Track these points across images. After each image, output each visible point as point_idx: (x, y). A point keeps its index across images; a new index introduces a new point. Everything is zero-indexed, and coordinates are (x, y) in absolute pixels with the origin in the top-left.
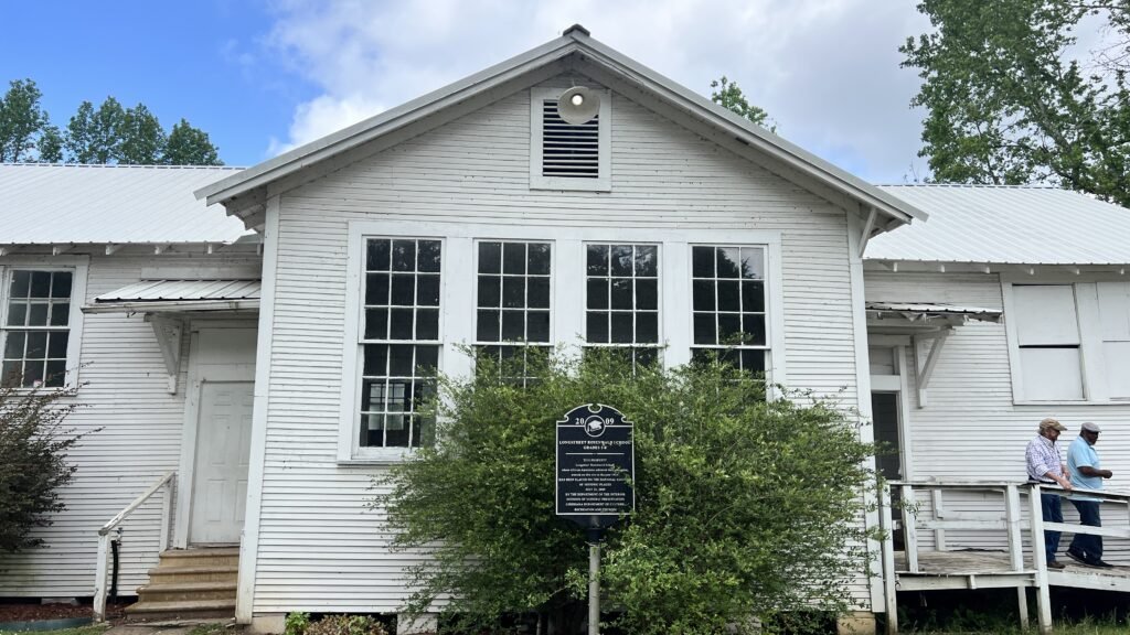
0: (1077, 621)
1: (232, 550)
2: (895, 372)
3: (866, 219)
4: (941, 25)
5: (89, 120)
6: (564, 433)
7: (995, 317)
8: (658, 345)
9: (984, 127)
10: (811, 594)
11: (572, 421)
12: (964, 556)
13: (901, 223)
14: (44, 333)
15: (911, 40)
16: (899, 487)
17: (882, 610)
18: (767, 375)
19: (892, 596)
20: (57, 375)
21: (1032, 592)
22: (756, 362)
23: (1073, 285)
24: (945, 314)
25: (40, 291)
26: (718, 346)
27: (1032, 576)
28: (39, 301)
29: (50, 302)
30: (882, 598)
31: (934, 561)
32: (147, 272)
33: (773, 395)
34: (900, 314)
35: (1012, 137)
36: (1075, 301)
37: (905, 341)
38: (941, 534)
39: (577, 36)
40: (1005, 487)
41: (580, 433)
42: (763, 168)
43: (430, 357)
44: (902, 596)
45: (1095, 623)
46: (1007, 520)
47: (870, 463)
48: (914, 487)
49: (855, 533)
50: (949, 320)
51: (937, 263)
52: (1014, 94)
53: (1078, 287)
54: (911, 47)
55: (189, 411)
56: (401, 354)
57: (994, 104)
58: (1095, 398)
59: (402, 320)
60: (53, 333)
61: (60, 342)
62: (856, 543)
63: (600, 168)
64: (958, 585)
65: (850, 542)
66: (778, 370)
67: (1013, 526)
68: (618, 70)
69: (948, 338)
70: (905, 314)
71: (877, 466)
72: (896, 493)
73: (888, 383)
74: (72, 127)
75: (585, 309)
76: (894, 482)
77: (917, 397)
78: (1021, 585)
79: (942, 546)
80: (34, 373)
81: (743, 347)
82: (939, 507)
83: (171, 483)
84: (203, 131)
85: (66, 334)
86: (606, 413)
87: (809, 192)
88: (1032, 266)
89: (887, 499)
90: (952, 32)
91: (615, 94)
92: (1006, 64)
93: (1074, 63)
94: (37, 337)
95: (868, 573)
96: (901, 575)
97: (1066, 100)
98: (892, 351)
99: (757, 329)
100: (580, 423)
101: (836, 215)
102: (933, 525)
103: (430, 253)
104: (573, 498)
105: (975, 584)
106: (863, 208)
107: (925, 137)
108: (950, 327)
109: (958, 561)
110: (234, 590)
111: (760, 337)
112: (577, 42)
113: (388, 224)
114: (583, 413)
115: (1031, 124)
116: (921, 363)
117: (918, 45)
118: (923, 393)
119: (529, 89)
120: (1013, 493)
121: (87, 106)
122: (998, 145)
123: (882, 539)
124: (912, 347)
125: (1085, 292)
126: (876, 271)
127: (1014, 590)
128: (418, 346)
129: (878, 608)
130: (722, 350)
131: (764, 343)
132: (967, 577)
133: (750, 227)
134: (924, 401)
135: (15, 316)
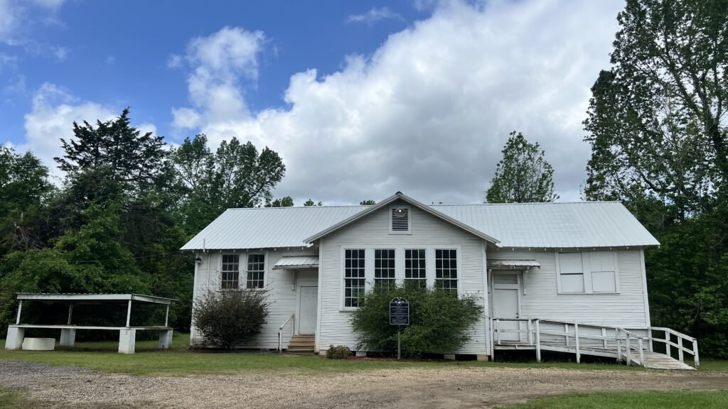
1: (313, 336)
2: (517, 283)
5: (225, 149)
6: (392, 305)
8: (425, 278)
11: (394, 302)
14: (257, 273)
18: (458, 288)
19: (493, 351)
20: (261, 285)
21: (535, 351)
22: (455, 283)
25: (256, 261)
26: (443, 279)
27: (535, 346)
28: (256, 263)
29: (259, 264)
30: (489, 351)
32: (285, 254)
36: (581, 258)
37: (519, 273)
39: (399, 194)
40: (527, 320)
41: (395, 305)
43: (362, 282)
44: (495, 351)
51: (528, 247)
53: (582, 253)
55: (298, 295)
56: (355, 281)
58: (588, 291)
59: (355, 272)
60: (260, 272)
61: (262, 275)
63: (408, 228)
64: (512, 348)
66: (461, 285)
67: (530, 332)
68: (411, 202)
74: (218, 153)
75: (405, 268)
77: (523, 291)
78: (531, 349)
80: (255, 284)
81: (450, 279)
83: (293, 316)
84: (275, 152)
85: (263, 273)
86: (402, 300)
91: (412, 206)
94: (256, 274)
96: (495, 345)
98: (516, 276)
99: (454, 274)
100: (396, 302)
103: (362, 253)
104: (394, 321)
105: (517, 348)
110: (314, 342)
111: (455, 276)
112: (399, 196)
113: (351, 245)
114: (396, 300)
116: (525, 279)
118: (526, 290)
119: (389, 209)
120: (530, 322)
121: (224, 142)
124: (522, 275)
125: (585, 255)
128: (359, 279)
129: (489, 354)
131: (456, 278)
132: (515, 346)
133: (452, 243)
134: (525, 293)
135: (250, 268)
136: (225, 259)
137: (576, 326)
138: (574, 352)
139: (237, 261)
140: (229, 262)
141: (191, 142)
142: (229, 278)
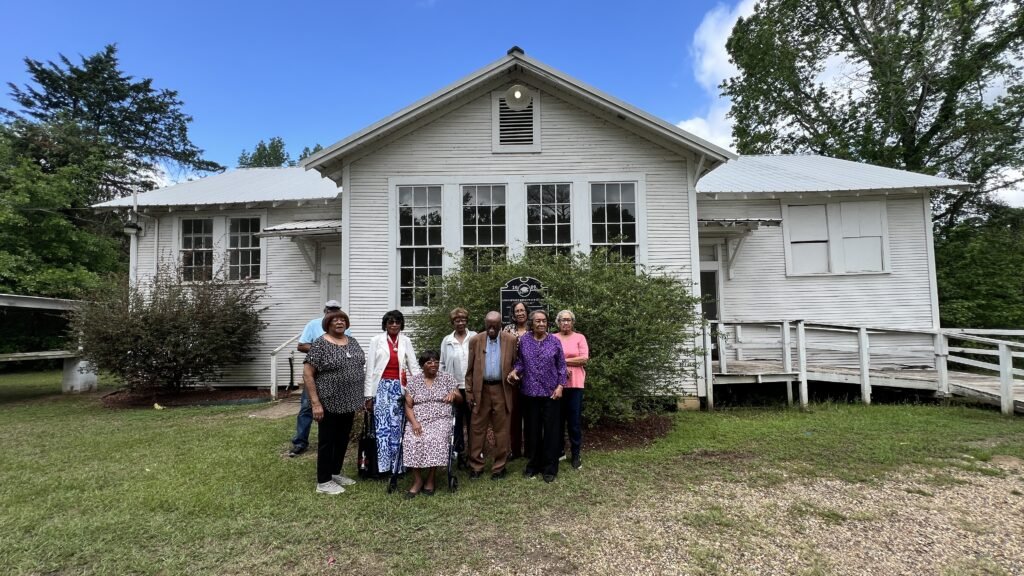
0: (822, 401)
2: (715, 259)
3: (698, 163)
4: (743, 70)
6: (506, 295)
7: (778, 223)
8: (571, 244)
9: (768, 127)
10: (659, 388)
11: (510, 288)
12: (754, 363)
13: (720, 163)
14: (248, 251)
15: (725, 81)
16: (716, 324)
17: (704, 395)
18: (637, 258)
19: (710, 387)
20: (256, 273)
21: (796, 385)
22: (630, 252)
23: (826, 205)
24: (746, 223)
25: (245, 229)
26: (607, 244)
27: (797, 375)
28: (245, 234)
29: (250, 234)
30: (704, 388)
31: (735, 366)
32: (297, 216)
33: (638, 271)
34: (718, 224)
35: (783, 133)
36: (826, 214)
37: (721, 241)
38: (740, 351)
39: (516, 54)
40: (782, 324)
42: (634, 134)
43: (437, 256)
44: (716, 388)
45: (834, 402)
46: (782, 343)
47: (698, 308)
48: (725, 324)
49: (686, 352)
50: (748, 227)
51: (743, 193)
52: (787, 107)
53: (828, 206)
54: (725, 85)
55: (323, 290)
56: (421, 254)
57: (774, 115)
58: (836, 271)
59: (420, 234)
60: (242, 251)
61: (257, 256)
62: (685, 357)
63: (534, 138)
64: (751, 381)
65: (683, 357)
66: (642, 256)
67: (786, 346)
68: (542, 74)
69: (748, 238)
70: (722, 223)
71: (703, 311)
72: (714, 327)
73: (710, 266)
75: (527, 224)
76: (713, 321)
77: (728, 273)
78: (789, 381)
79: (740, 357)
80: (245, 272)
81: (622, 243)
82: (739, 335)
85: (259, 252)
86: (531, 283)
87: (663, 148)
88: (800, 192)
89: (708, 330)
90: (749, 74)
91: (542, 92)
92: (781, 90)
93: (821, 84)
94: (245, 253)
95: (696, 376)
96: (716, 376)
97: (818, 108)
98: (714, 247)
99: (630, 232)
100: (515, 288)
101: (679, 161)
102: (735, 346)
103: (436, 191)
105: (761, 380)
106: (697, 155)
107: (734, 135)
108: (749, 230)
109: (751, 366)
111: (632, 238)
112: (516, 58)
113: (411, 178)
114: (517, 283)
115: (795, 125)
116: (731, 253)
117: (729, 84)
118: (732, 271)
119: (490, 92)
120: (787, 327)
122: (775, 138)
123: (705, 354)
124: (725, 245)
125: (833, 209)
126: (705, 199)
127: (785, 383)
128: (430, 249)
129: (702, 394)
130: (609, 246)
131: (634, 241)
132: (756, 376)
133: (626, 170)
134: (732, 276)
135: (234, 242)
136: (187, 227)
137: (863, 333)
138: (858, 382)
139: (209, 230)
140: (195, 232)
141: (267, 146)
142: (196, 263)
